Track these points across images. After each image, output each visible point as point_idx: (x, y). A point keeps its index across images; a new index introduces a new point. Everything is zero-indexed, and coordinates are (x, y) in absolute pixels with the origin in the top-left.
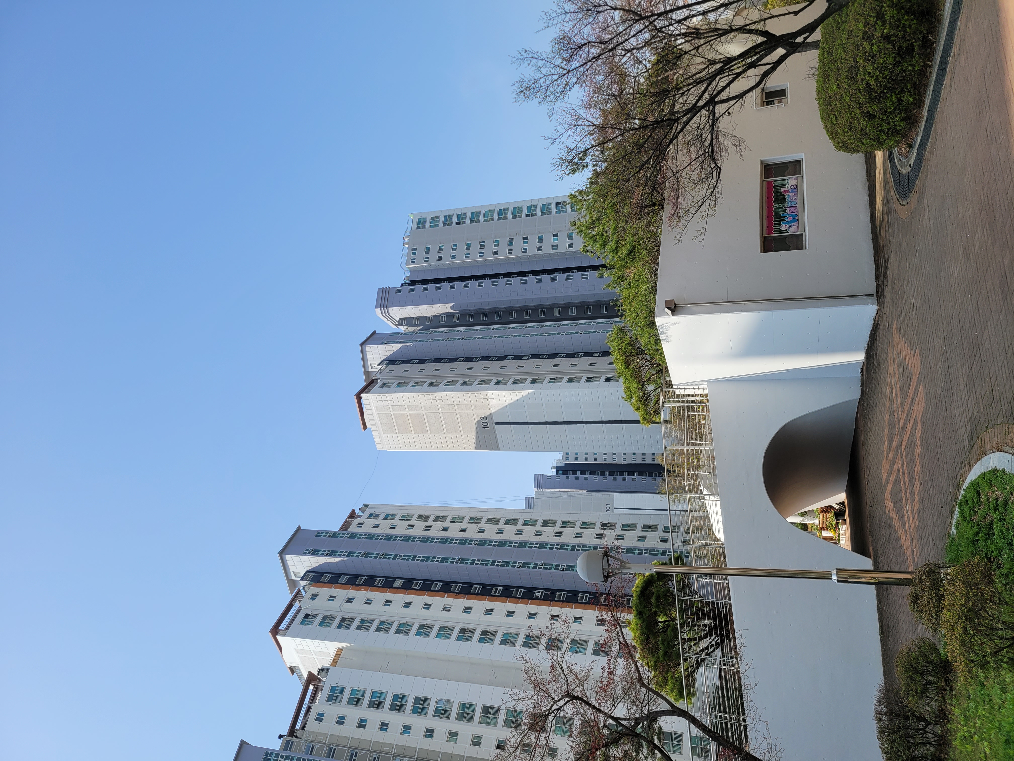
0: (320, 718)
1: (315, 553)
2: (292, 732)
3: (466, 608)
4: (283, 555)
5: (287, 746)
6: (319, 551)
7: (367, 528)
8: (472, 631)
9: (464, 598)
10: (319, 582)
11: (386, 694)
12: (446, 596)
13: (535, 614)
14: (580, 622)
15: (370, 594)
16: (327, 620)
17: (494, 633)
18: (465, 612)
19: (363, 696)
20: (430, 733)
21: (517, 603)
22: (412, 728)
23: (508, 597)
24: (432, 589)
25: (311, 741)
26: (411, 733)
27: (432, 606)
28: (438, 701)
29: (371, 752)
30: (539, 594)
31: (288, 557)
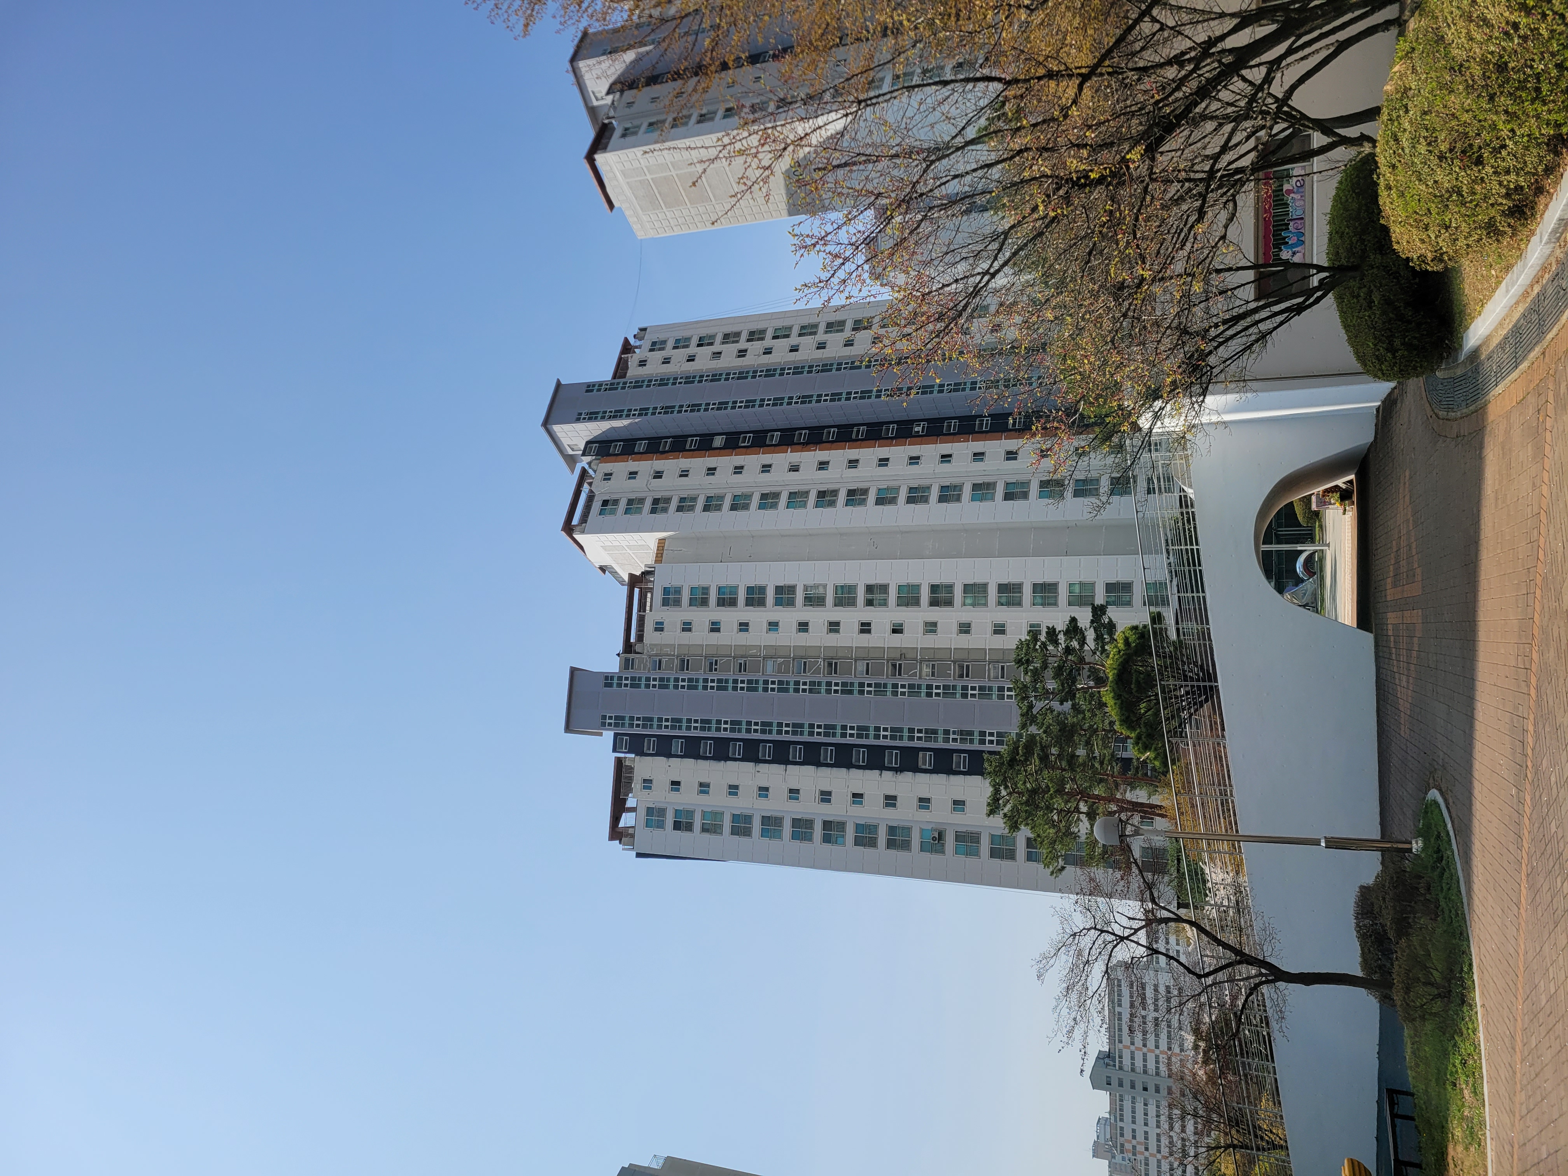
0: (659, 627)
1: (592, 417)
2: (628, 647)
3: (821, 463)
4: (549, 426)
5: (627, 664)
6: (597, 413)
7: (655, 368)
8: (835, 493)
9: (815, 450)
10: (609, 455)
11: (737, 587)
12: (789, 450)
13: (918, 458)
14: (982, 460)
15: (684, 462)
16: (633, 505)
17: (865, 492)
18: (820, 469)
19: (707, 594)
20: (803, 627)
21: (891, 445)
22: (780, 624)
23: (876, 439)
24: (768, 442)
25: (656, 655)
26: (780, 630)
27: (773, 467)
28: (806, 588)
29: (734, 658)
30: (920, 429)
31: (557, 428)
